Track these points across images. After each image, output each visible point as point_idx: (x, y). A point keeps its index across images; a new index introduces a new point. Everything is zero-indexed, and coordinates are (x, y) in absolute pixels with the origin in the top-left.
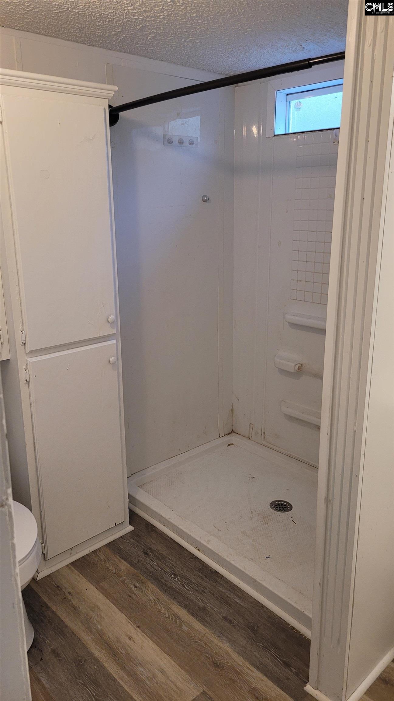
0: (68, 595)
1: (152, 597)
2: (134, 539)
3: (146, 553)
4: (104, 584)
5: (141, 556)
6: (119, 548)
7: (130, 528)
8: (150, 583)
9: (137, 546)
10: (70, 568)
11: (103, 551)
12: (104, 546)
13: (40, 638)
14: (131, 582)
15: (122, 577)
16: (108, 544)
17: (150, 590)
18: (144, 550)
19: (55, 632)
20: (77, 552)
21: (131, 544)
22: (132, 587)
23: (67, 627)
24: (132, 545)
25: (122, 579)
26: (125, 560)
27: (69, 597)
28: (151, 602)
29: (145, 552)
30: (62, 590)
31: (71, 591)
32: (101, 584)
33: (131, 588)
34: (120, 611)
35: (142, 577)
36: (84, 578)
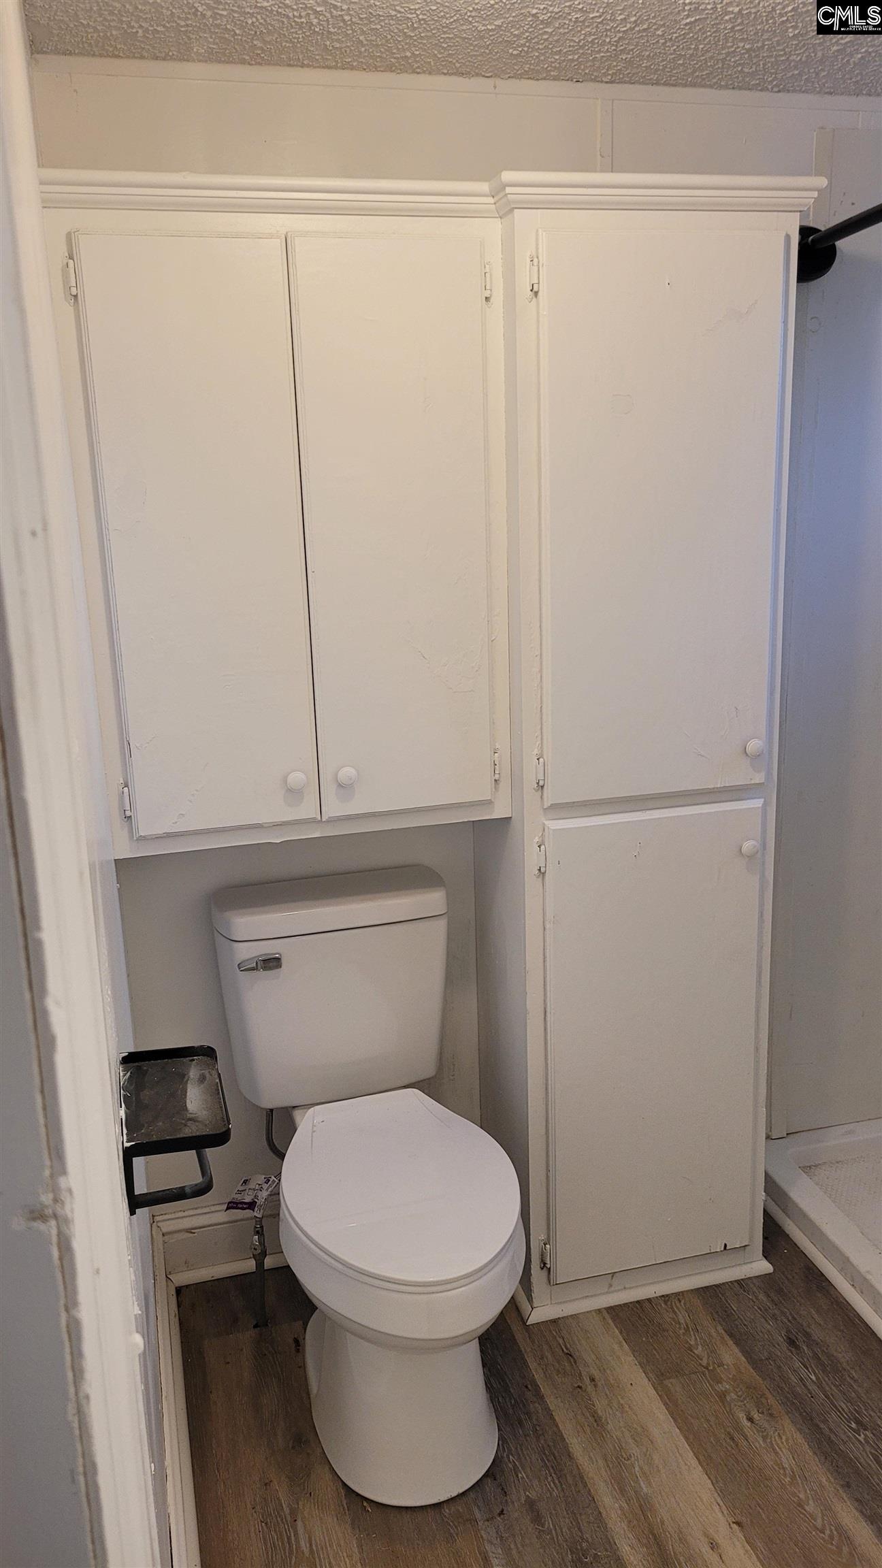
0: (587, 1381)
1: (787, 1460)
2: (768, 1296)
3: (792, 1342)
4: (674, 1385)
5: (778, 1345)
6: (727, 1307)
7: (763, 1267)
8: (788, 1421)
9: (774, 1317)
10: (604, 1318)
11: (688, 1305)
12: (692, 1290)
13: (509, 1461)
14: (740, 1403)
15: (719, 1381)
16: (702, 1288)
17: (787, 1440)
18: (788, 1331)
19: (542, 1460)
20: (627, 1286)
21: (759, 1308)
22: (742, 1416)
23: (570, 1456)
24: (761, 1310)
25: (719, 1387)
26: (737, 1344)
27: (590, 1388)
28: (782, 1472)
29: (790, 1338)
30: (576, 1364)
31: (596, 1374)
32: (667, 1381)
33: (739, 1418)
34: (702, 1466)
35: (771, 1401)
36: (630, 1353)
